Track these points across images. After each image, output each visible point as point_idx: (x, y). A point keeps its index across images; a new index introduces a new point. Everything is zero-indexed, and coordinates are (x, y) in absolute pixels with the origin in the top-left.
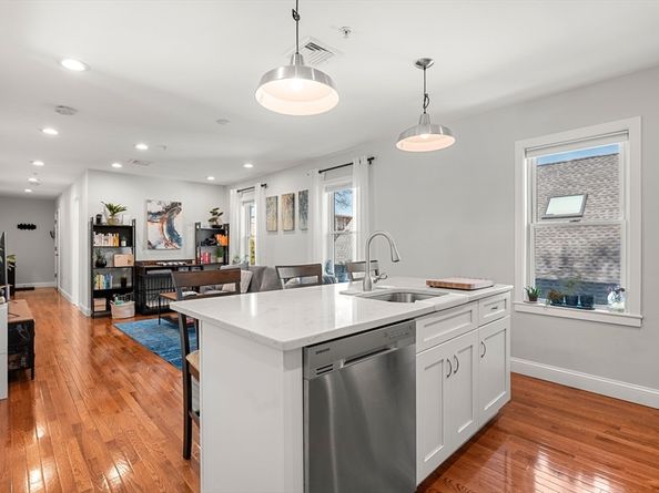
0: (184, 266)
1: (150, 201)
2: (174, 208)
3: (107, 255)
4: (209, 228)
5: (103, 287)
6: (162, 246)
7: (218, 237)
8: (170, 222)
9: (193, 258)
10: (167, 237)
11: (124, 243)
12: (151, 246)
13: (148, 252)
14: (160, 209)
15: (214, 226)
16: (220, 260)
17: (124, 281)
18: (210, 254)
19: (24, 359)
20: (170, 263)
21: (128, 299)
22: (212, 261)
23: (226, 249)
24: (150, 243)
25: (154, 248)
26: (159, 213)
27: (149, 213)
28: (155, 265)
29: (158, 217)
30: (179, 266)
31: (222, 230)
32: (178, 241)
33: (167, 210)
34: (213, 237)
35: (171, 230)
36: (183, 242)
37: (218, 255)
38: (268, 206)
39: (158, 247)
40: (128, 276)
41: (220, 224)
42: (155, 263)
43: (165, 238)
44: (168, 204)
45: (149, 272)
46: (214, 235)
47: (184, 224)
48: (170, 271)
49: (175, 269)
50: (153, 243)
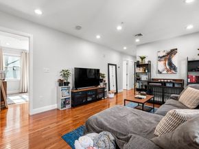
0: (170, 82)
1: (159, 52)
2: (173, 52)
3: (141, 76)
5: (138, 87)
6: (165, 72)
8: (170, 60)
10: (168, 67)
11: (147, 71)
13: (158, 74)
14: (165, 54)
25: (161, 73)
26: (164, 56)
27: (159, 57)
28: (155, 81)
29: (163, 58)
30: (167, 82)
32: (175, 69)
33: (168, 54)
35: (170, 64)
36: (178, 70)
39: (163, 72)
43: (166, 68)
44: (169, 51)
45: (150, 84)
47: (179, 60)
48: (160, 84)
49: (164, 84)
50: (160, 70)
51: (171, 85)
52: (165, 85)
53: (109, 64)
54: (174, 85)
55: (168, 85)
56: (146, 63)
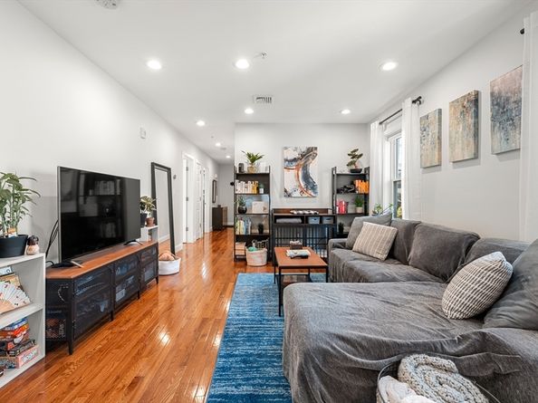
0: (315, 215)
1: (286, 148)
2: (309, 153)
3: (247, 202)
4: (347, 172)
5: (243, 232)
6: (297, 194)
7: (358, 183)
8: (305, 168)
9: (329, 206)
10: (303, 184)
11: (262, 191)
12: (286, 194)
13: (285, 199)
14: (296, 155)
15: (352, 171)
16: (360, 210)
17: (261, 228)
18: (347, 203)
19: (62, 326)
20: (301, 212)
21: (263, 246)
22: (350, 211)
23: (366, 196)
24: (286, 191)
25: (289, 196)
26: (295, 160)
27: (286, 160)
28: (287, 213)
29: (294, 164)
30: (310, 215)
31: (362, 175)
32: (314, 188)
33: (303, 156)
34: (352, 183)
35: (307, 177)
36: (318, 190)
37: (358, 203)
38: (424, 130)
39: (294, 195)
40: (265, 223)
41: (359, 167)
42: (288, 211)
43: (300, 186)
44: (304, 149)
45: (278, 221)
46: (353, 181)
47: (320, 171)
48: (300, 220)
49: (305, 218)
50: (289, 190)
51: (317, 222)
52: (307, 222)
53: (154, 165)
54: (321, 221)
55: (312, 221)
56: (262, 170)
